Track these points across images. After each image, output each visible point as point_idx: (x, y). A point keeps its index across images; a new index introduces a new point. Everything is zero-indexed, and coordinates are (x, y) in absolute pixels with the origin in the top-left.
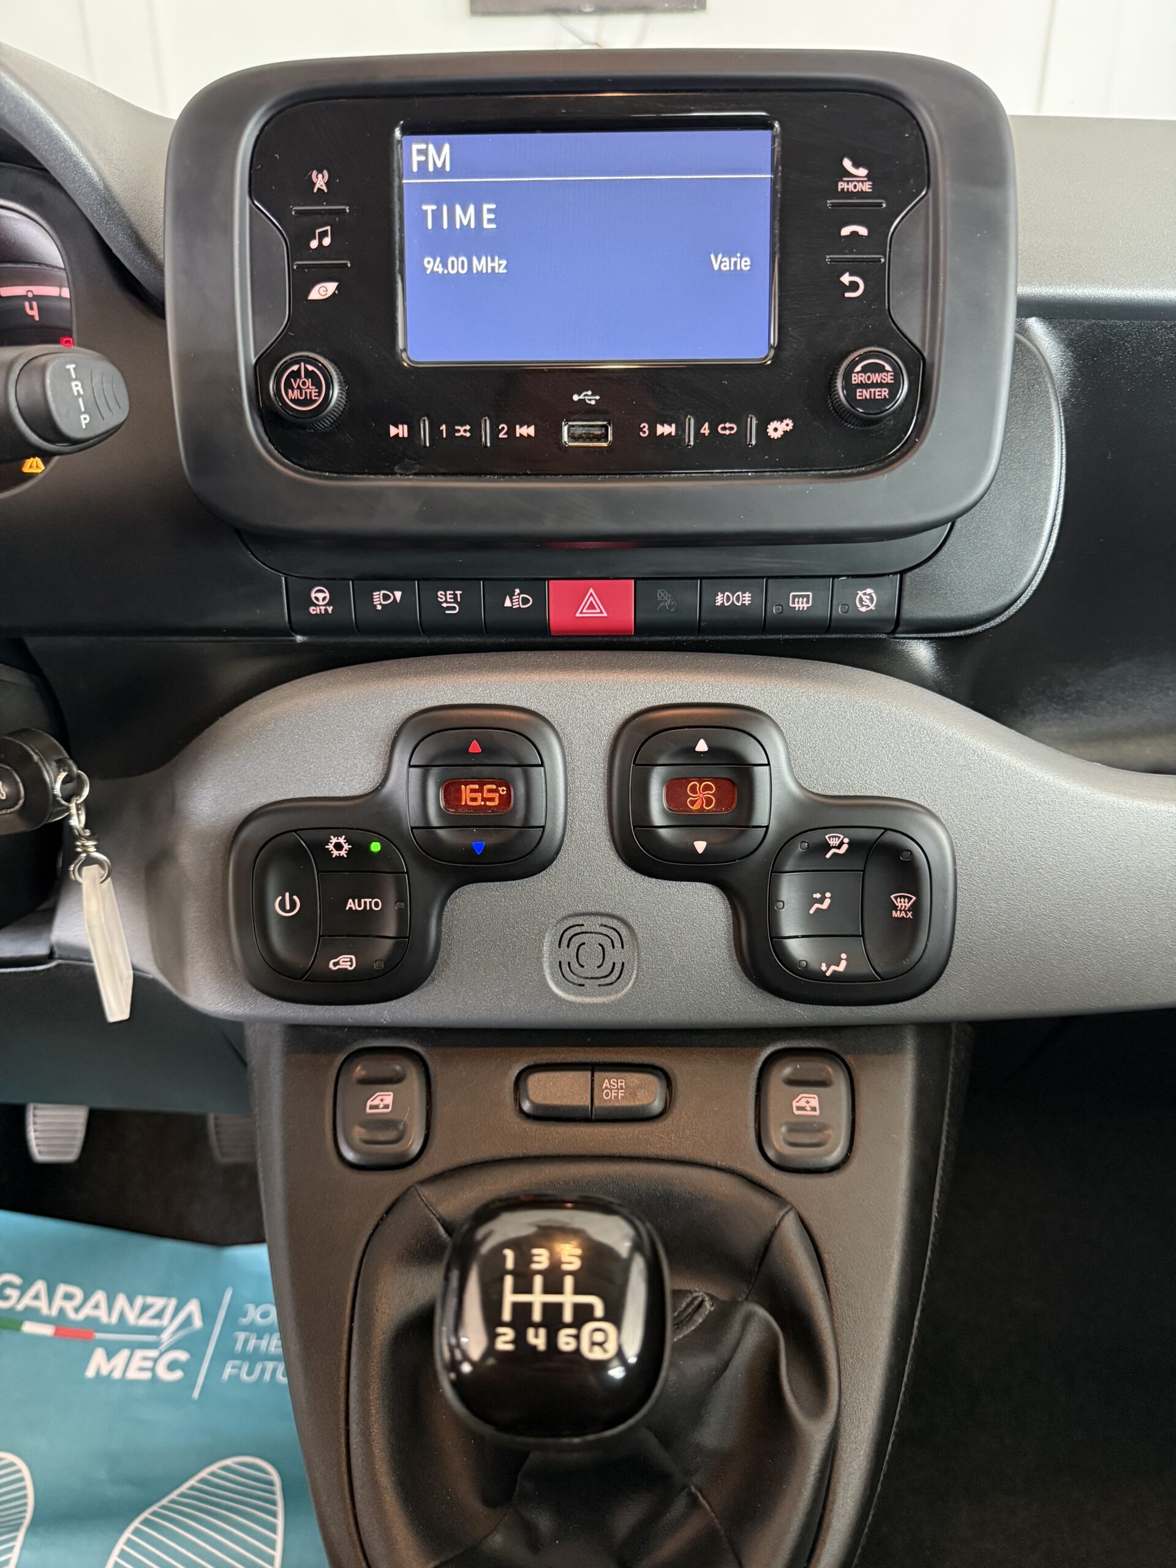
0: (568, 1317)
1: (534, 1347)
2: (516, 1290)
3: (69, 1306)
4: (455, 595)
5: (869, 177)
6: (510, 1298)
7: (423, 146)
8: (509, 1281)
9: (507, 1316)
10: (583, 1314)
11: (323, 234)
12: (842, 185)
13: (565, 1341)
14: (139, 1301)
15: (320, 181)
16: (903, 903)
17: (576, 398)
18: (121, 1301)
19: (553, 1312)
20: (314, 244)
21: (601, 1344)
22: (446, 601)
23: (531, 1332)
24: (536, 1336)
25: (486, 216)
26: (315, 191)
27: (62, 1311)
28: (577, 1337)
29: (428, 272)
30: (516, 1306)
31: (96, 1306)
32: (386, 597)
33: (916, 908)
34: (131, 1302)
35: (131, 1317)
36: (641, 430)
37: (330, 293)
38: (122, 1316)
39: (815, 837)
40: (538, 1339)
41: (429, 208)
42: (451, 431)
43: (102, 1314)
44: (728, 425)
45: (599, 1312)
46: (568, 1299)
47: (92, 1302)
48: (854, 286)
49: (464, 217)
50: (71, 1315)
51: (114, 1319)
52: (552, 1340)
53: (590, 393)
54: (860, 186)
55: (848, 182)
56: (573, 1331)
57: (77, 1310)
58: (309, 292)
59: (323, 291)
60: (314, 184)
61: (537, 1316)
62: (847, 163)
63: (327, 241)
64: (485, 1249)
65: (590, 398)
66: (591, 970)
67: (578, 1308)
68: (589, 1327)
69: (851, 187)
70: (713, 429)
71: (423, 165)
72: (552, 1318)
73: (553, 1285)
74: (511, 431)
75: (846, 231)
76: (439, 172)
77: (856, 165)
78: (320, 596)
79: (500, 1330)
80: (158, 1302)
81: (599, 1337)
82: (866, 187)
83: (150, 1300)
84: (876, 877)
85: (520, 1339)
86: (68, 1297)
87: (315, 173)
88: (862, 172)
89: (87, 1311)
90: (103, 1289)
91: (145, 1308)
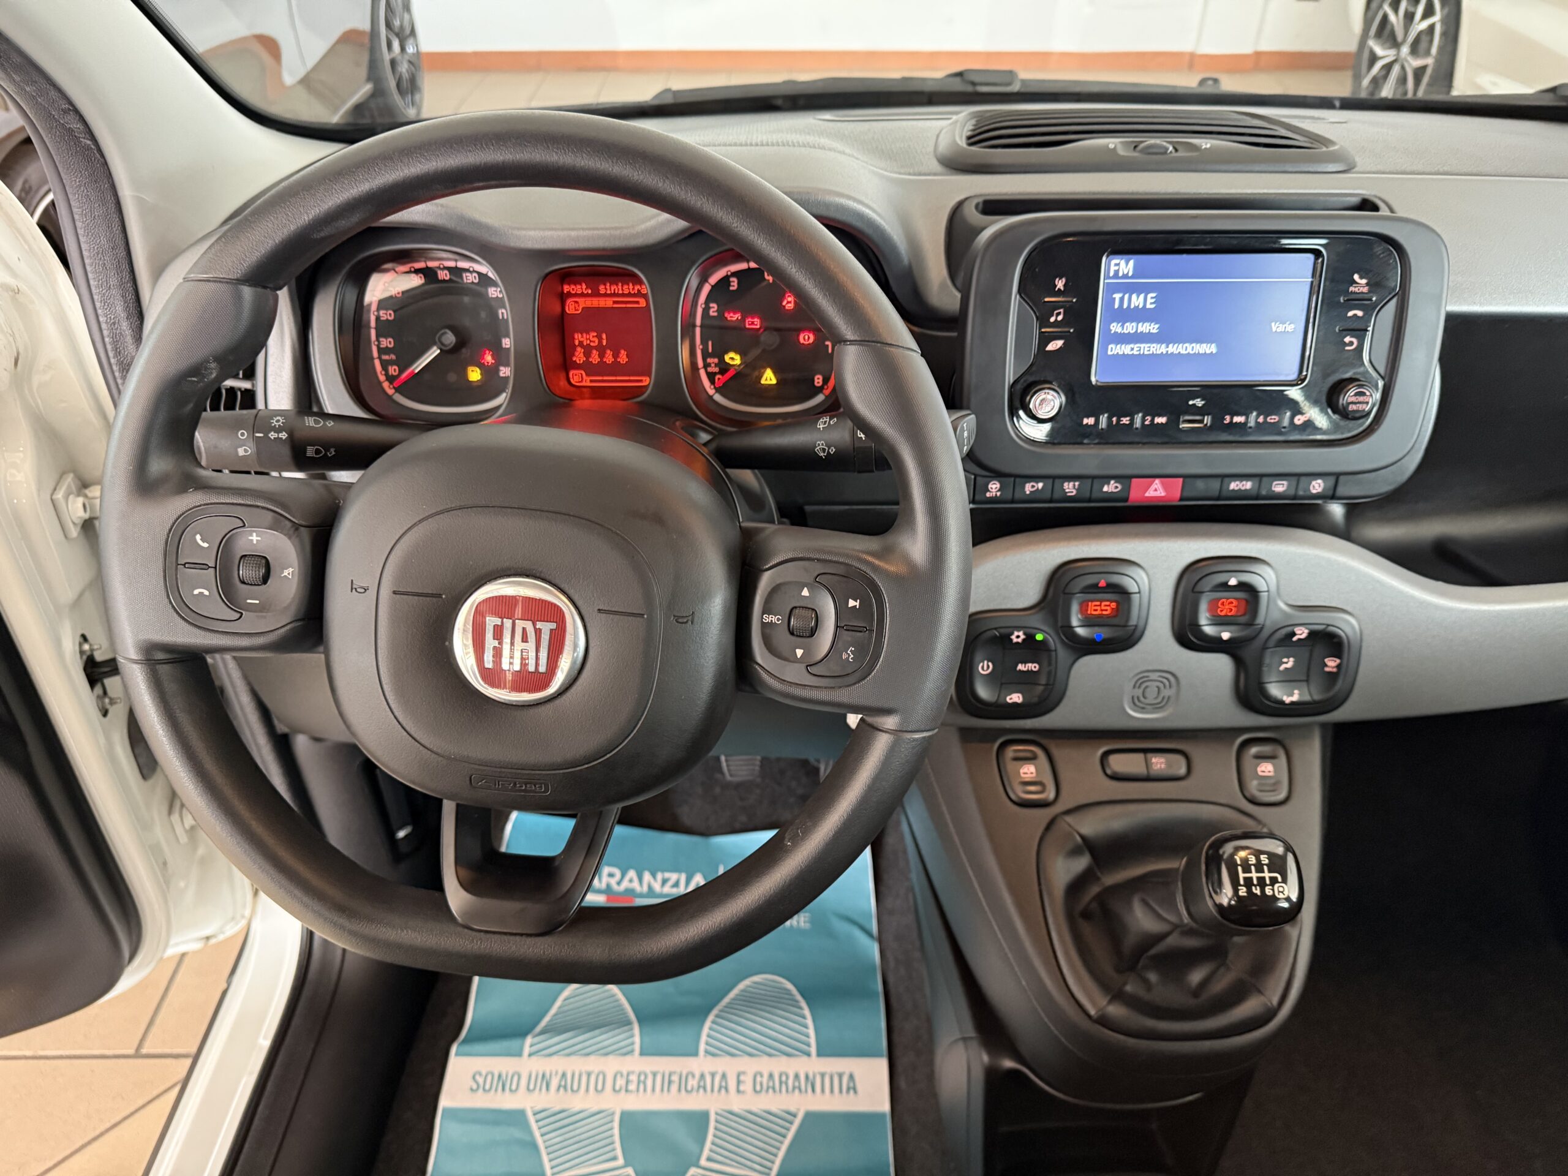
0: (1268, 882)
1: (1256, 894)
2: (1244, 872)
3: (613, 882)
4: (1074, 485)
5: (1367, 284)
6: (1242, 875)
7: (1117, 261)
8: (1240, 868)
9: (1242, 882)
10: (1274, 881)
11: (1058, 314)
12: (1352, 289)
13: (1268, 891)
14: (659, 876)
15: (1060, 284)
16: (1331, 663)
17: (1191, 403)
18: (647, 876)
19: (1261, 881)
20: (1052, 319)
21: (1282, 892)
22: (1068, 488)
23: (1253, 888)
24: (1256, 889)
25: (1149, 300)
26: (1057, 289)
27: (608, 886)
28: (1273, 890)
29: (1112, 332)
30: (1245, 879)
31: (631, 881)
32: (1033, 486)
33: (1339, 666)
34: (654, 876)
35: (657, 887)
36: (1225, 419)
37: (1058, 347)
38: (650, 887)
39: (1289, 629)
40: (1257, 891)
41: (1117, 296)
42: (1118, 421)
43: (636, 885)
44: (1273, 417)
45: (1280, 879)
46: (1267, 875)
47: (627, 878)
48: (1351, 343)
49: (1137, 301)
50: (615, 887)
51: (645, 889)
52: (1263, 891)
53: (1199, 400)
54: (1361, 289)
55: (1355, 287)
56: (1271, 887)
57: (619, 883)
58: (1046, 346)
59: (1055, 345)
60: (1056, 286)
61: (1255, 882)
62: (1356, 277)
63: (1060, 318)
64: (1225, 856)
65: (1199, 402)
66: (1150, 700)
67: (1271, 878)
68: (1276, 886)
69: (1356, 290)
70: (1265, 418)
71: (1117, 272)
72: (1262, 882)
73: (1260, 869)
74: (1152, 420)
75: (1350, 314)
76: (1125, 276)
77: (1361, 278)
78: (994, 486)
79: (1240, 888)
80: (674, 877)
81: (1281, 889)
82: (1365, 290)
83: (667, 875)
84: (1319, 650)
85: (1249, 891)
86: (611, 875)
87: (1057, 279)
88: (1364, 281)
89: (625, 884)
90: (632, 868)
91: (664, 882)
